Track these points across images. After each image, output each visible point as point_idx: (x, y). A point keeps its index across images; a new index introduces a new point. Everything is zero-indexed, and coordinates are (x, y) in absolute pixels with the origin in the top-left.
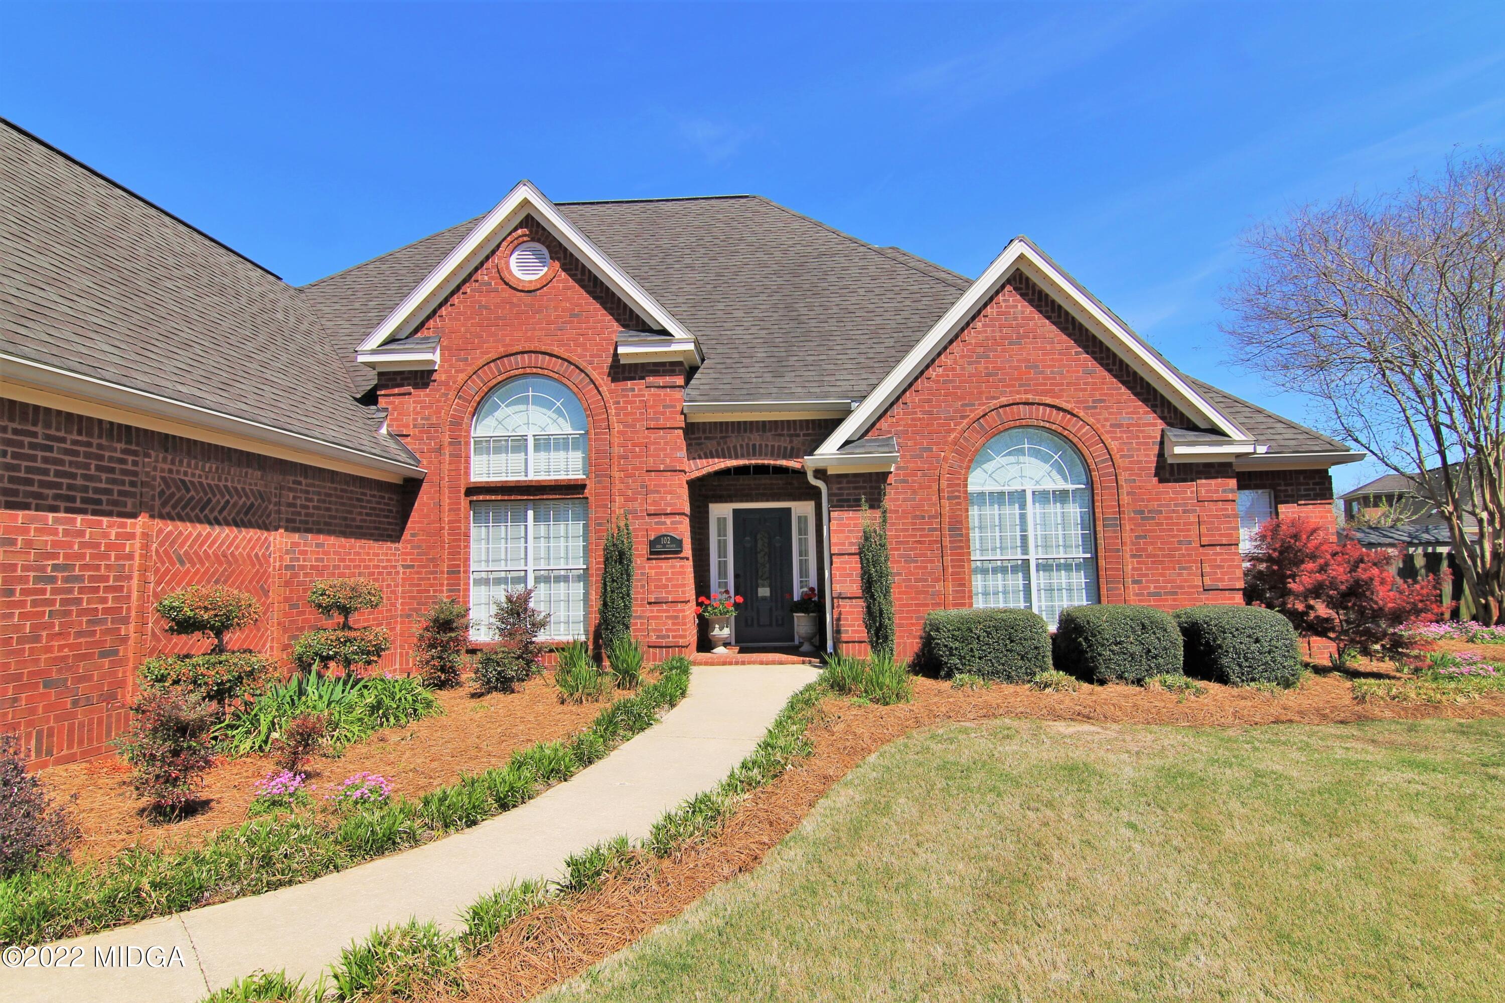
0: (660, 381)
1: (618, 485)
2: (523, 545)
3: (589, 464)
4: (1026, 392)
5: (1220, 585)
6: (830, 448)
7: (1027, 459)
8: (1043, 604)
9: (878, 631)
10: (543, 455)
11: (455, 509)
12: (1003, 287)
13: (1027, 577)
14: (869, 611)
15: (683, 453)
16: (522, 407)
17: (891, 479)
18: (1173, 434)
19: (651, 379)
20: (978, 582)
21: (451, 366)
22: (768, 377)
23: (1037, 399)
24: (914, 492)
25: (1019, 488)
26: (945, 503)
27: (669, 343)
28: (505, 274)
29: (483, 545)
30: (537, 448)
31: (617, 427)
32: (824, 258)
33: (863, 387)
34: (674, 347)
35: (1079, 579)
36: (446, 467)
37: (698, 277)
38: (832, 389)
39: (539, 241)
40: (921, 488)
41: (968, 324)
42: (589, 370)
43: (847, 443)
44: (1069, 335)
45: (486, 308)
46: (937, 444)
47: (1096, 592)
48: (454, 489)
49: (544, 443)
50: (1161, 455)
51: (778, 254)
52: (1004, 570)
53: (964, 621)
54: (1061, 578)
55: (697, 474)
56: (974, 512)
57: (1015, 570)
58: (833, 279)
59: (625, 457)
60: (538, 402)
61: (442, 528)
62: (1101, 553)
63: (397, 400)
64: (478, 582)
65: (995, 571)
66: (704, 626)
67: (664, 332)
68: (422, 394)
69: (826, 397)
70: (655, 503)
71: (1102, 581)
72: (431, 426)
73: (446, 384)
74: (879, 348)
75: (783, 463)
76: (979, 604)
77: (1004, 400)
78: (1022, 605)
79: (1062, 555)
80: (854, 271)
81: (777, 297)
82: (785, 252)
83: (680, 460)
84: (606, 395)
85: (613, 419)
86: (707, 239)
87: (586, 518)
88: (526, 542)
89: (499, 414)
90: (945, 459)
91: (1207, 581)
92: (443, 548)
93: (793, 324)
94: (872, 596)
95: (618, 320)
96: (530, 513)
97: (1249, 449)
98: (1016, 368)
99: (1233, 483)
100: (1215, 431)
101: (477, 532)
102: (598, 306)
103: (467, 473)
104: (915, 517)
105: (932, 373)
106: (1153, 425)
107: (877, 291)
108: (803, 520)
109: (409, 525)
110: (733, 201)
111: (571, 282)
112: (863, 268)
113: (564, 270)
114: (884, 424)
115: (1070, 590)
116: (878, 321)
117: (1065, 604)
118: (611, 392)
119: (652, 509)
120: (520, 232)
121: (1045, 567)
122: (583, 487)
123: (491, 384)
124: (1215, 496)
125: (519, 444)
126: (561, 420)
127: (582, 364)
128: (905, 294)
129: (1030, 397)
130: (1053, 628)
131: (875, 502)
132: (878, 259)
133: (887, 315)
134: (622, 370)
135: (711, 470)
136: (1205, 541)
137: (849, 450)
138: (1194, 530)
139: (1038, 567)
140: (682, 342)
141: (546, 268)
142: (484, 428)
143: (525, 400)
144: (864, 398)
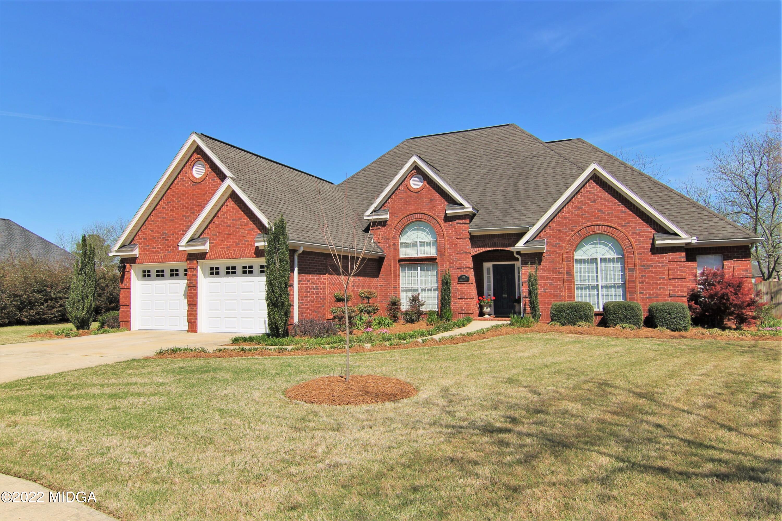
0: (461, 221)
1: (448, 258)
2: (417, 279)
3: (438, 251)
4: (597, 221)
5: (677, 294)
6: (520, 245)
7: (598, 246)
9: (534, 308)
10: (422, 248)
11: (395, 267)
12: (589, 181)
13: (598, 291)
14: (531, 302)
15: (469, 247)
16: (416, 232)
17: (544, 255)
18: (657, 235)
19: (457, 221)
20: (578, 293)
21: (392, 219)
22: (501, 217)
23: (602, 223)
24: (553, 259)
25: (596, 257)
27: (463, 209)
28: (409, 187)
29: (404, 279)
30: (420, 246)
31: (447, 238)
32: (535, 158)
33: (532, 219)
34: (465, 210)
35: (620, 291)
36: (392, 253)
37: (482, 171)
38: (523, 222)
39: (419, 174)
40: (555, 258)
41: (574, 196)
42: (437, 218)
43: (527, 242)
44: (616, 198)
45: (403, 198)
46: (562, 241)
47: (625, 297)
48: (394, 260)
49: (423, 244)
50: (653, 244)
51: (516, 157)
52: (589, 288)
54: (612, 291)
55: (475, 253)
56: (577, 267)
57: (593, 288)
59: (450, 249)
60: (420, 229)
61: (391, 273)
62: (627, 282)
63: (376, 231)
64: (403, 291)
65: (585, 288)
66: (481, 307)
67: (461, 205)
68: (384, 229)
69: (520, 225)
70: (460, 264)
71: (627, 292)
72: (387, 239)
73: (391, 225)
75: (506, 249)
76: (578, 300)
77: (588, 224)
78: (595, 301)
79: (613, 282)
81: (511, 179)
82: (519, 156)
83: (468, 249)
84: (443, 227)
85: (445, 235)
86: (488, 151)
87: (437, 269)
88: (418, 277)
89: (408, 234)
90: (565, 247)
91: (671, 293)
92: (392, 279)
93: (515, 193)
94: (531, 297)
95: (446, 201)
96: (419, 268)
97: (689, 241)
98: (594, 212)
99: (683, 254)
100: (676, 234)
101: (402, 274)
102: (440, 196)
103: (399, 255)
104: (553, 268)
105: (560, 215)
106: (651, 232)
107: (552, 175)
109: (381, 272)
110: (501, 128)
111: (431, 188)
112: (550, 163)
113: (428, 184)
114: (541, 235)
115: (615, 296)
116: (549, 190)
118: (444, 226)
119: (459, 266)
120: (413, 171)
121: (606, 287)
122: (436, 259)
123: (405, 225)
124: (675, 260)
125: (415, 244)
126: (428, 236)
127: (435, 217)
128: (564, 176)
129: (599, 223)
131: (537, 263)
132: (557, 157)
134: (448, 219)
135: (479, 252)
136: (671, 277)
137: (527, 244)
138: (666, 273)
139: (602, 287)
140: (468, 208)
141: (422, 184)
142: (403, 239)
143: (416, 229)
144: (533, 225)
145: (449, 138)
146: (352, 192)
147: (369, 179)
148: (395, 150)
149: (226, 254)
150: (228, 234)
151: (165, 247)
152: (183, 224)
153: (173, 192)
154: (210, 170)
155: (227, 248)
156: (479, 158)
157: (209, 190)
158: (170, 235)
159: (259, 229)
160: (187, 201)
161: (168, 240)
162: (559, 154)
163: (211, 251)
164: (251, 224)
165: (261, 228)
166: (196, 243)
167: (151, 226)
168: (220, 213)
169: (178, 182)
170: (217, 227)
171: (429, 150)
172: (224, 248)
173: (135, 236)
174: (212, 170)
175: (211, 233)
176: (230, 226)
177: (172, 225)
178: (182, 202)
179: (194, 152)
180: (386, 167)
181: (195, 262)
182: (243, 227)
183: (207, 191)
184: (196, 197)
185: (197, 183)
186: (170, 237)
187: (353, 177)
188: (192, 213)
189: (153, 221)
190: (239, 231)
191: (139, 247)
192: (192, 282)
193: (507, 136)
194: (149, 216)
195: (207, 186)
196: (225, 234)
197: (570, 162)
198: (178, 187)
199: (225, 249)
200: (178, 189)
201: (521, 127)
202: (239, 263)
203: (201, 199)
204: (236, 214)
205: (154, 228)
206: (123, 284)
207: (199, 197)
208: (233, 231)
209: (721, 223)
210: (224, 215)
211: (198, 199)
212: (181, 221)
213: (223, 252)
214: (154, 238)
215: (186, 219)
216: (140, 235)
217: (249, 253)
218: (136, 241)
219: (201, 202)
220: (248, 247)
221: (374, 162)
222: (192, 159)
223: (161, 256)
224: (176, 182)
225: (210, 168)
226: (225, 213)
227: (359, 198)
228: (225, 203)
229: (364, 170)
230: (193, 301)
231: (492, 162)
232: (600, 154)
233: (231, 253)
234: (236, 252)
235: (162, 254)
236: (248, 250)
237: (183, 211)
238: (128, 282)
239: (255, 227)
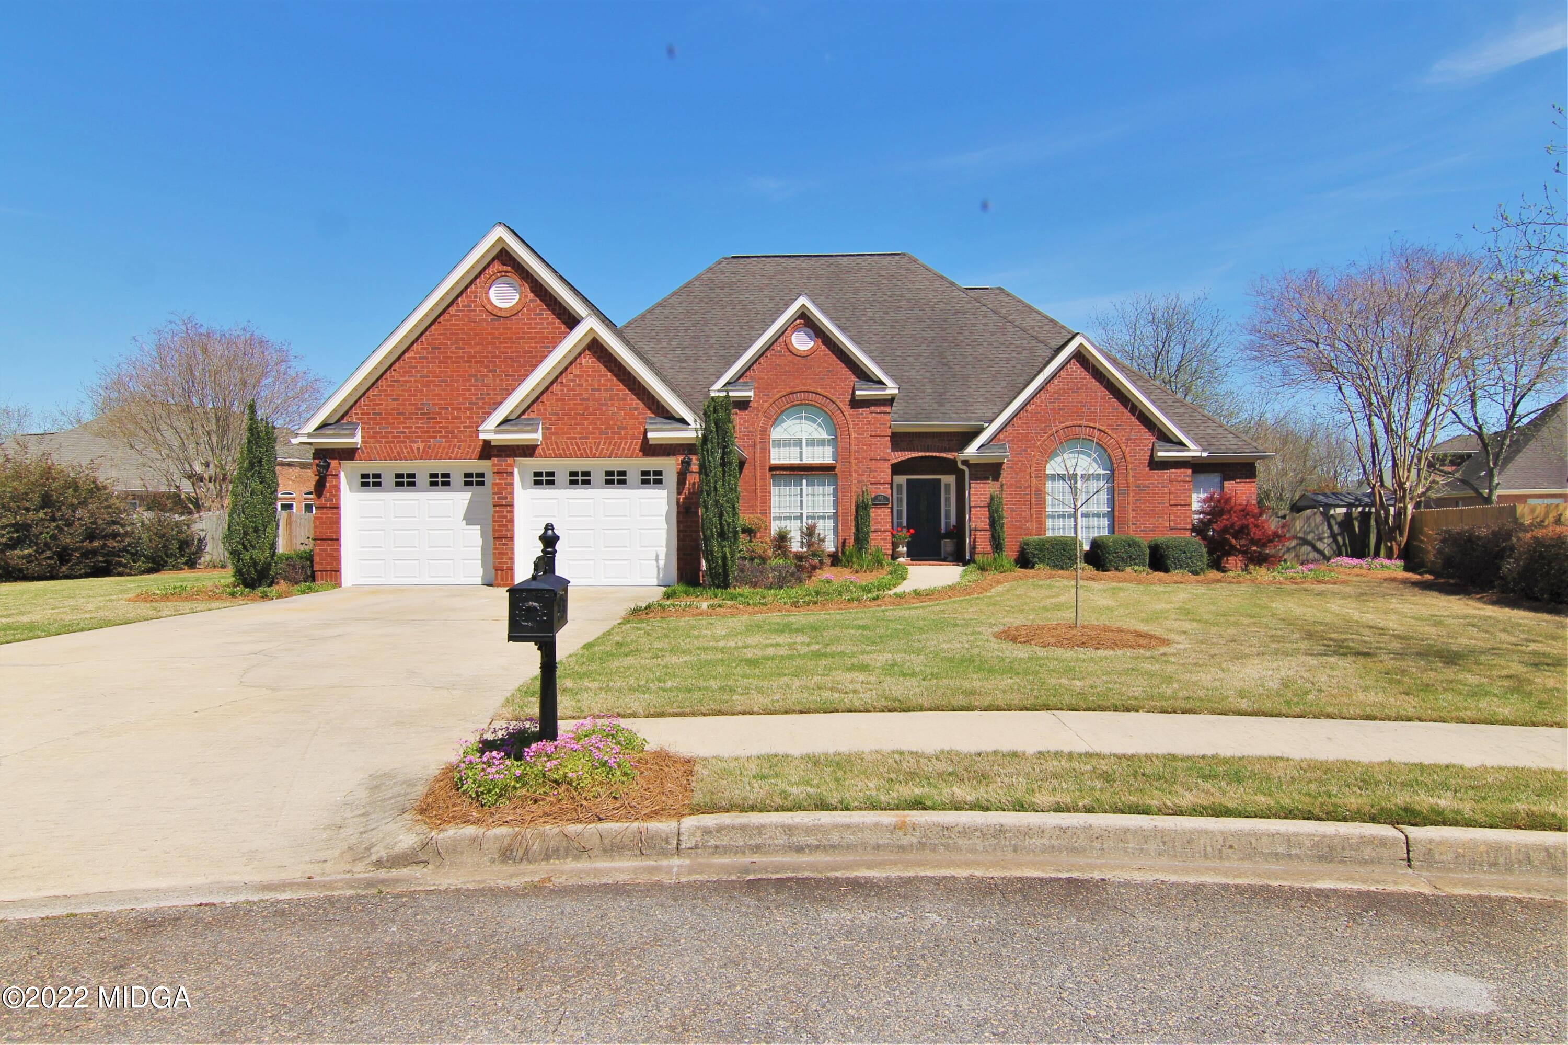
0: (878, 409)
1: (854, 467)
2: (799, 499)
3: (836, 456)
4: (1080, 420)
5: (1179, 526)
6: (972, 450)
7: (1079, 455)
8: (1084, 535)
9: (997, 546)
10: (810, 448)
11: (763, 479)
12: (1070, 360)
13: (1076, 521)
14: (993, 536)
15: (889, 450)
16: (798, 421)
17: (1004, 466)
18: (1159, 444)
19: (873, 408)
20: (1049, 523)
21: (760, 398)
22: (936, 407)
23: (1086, 423)
24: (1017, 474)
25: (1074, 471)
26: (1034, 480)
27: (884, 389)
28: (791, 348)
29: (777, 499)
30: (807, 445)
31: (853, 435)
32: (960, 315)
33: (989, 414)
34: (888, 392)
35: (1105, 522)
36: (758, 455)
37: (881, 328)
38: (974, 415)
39: (809, 327)
40: (1021, 471)
41: (1050, 381)
42: (838, 402)
43: (982, 446)
44: (1106, 388)
45: (779, 365)
46: (1030, 447)
47: (1112, 529)
48: (763, 468)
49: (812, 443)
50: (1152, 456)
51: (928, 310)
52: (1063, 516)
53: (1042, 540)
54: (1095, 521)
55: (896, 461)
56: (1049, 484)
57: (1069, 516)
58: (967, 333)
59: (858, 452)
60: (807, 418)
61: (756, 489)
62: (1116, 509)
64: (775, 519)
65: (1059, 516)
66: (895, 546)
67: (880, 382)
68: (745, 414)
69: (969, 419)
70: (874, 477)
71: (1116, 523)
72: (750, 432)
73: (757, 408)
74: (998, 388)
75: (943, 455)
76: (1049, 534)
77: (1067, 424)
78: (1073, 535)
79: (1096, 509)
80: (980, 327)
81: (933, 346)
82: (933, 308)
83: (888, 454)
84: (847, 416)
85: (851, 430)
86: (879, 295)
87: (837, 485)
88: (801, 497)
89: (785, 425)
90: (1034, 456)
91: (1172, 524)
92: (757, 499)
93: (946, 368)
94: (995, 528)
95: (854, 374)
96: (804, 481)
97: (1198, 454)
98: (1075, 406)
99: (1189, 471)
100: (1181, 444)
101: (774, 490)
102: (843, 366)
103: (769, 458)
104: (1017, 487)
105: (1029, 408)
106: (1148, 438)
108: (948, 486)
110: (889, 258)
111: (827, 350)
112: (985, 325)
113: (824, 344)
114: (1001, 436)
115: (1099, 528)
116: (996, 368)
117: (1096, 535)
118: (850, 415)
119: (873, 480)
120: (798, 321)
121: (1086, 515)
122: (834, 467)
123: (782, 409)
124: (1179, 479)
125: (798, 443)
126: (820, 429)
127: (835, 399)
128: (1012, 347)
129: (1082, 422)
130: (1087, 547)
131: (996, 478)
132: (995, 317)
133: (1002, 364)
134: (856, 403)
135: (903, 458)
136: (1172, 502)
137: (982, 450)
138: (1167, 497)
139: (1082, 515)
140: (892, 388)
141: (812, 343)
142: (776, 433)
143: (801, 418)
144: (991, 422)
145: (804, 265)
146: (652, 345)
147: (678, 324)
148: (709, 275)
149: (579, 450)
150: (583, 414)
151: (428, 432)
152: (469, 390)
153: (445, 330)
154: (531, 296)
155: (580, 438)
156: (868, 306)
157: (531, 333)
158: (440, 409)
159: (650, 409)
160: (478, 348)
161: (435, 418)
162: (995, 312)
163: (546, 443)
164: (632, 400)
165: (654, 407)
166: (520, 427)
167: (392, 391)
168: (567, 376)
169: (456, 311)
170: (557, 400)
171: (774, 282)
172: (575, 438)
173: (351, 408)
174: (537, 296)
175: (545, 410)
176: (588, 400)
177: (443, 390)
178: (466, 350)
179: (493, 260)
180: (703, 304)
181: (510, 460)
182: (616, 404)
183: (523, 333)
184: (501, 343)
185: (497, 316)
186: (440, 413)
187: (643, 317)
188: (490, 371)
189: (398, 381)
190: (607, 410)
191: (363, 428)
192: (506, 498)
193: (904, 272)
194: (386, 371)
195: (525, 324)
196: (579, 414)
197: (1017, 326)
198: (456, 320)
199: (578, 441)
200: (458, 325)
201: (922, 260)
202: (598, 466)
203: (511, 347)
204: (600, 381)
205: (399, 395)
206: (323, 499)
207: (507, 343)
208: (594, 410)
209: (1220, 430)
210: (574, 381)
211: (505, 347)
212: (465, 385)
213: (572, 445)
214: (399, 414)
215: (476, 381)
216: (365, 405)
217: (629, 449)
218: (354, 417)
219: (512, 352)
220: (626, 438)
221: (674, 294)
222: (490, 271)
223: (418, 448)
224: (452, 310)
225: (532, 291)
226: (575, 376)
227: (670, 357)
228: (576, 359)
229: (660, 305)
230: (508, 530)
231: (892, 314)
232: (1039, 317)
233: (591, 448)
234: (601, 446)
235: (421, 446)
236: (626, 444)
237: (470, 367)
238: (334, 496)
239: (641, 405)
